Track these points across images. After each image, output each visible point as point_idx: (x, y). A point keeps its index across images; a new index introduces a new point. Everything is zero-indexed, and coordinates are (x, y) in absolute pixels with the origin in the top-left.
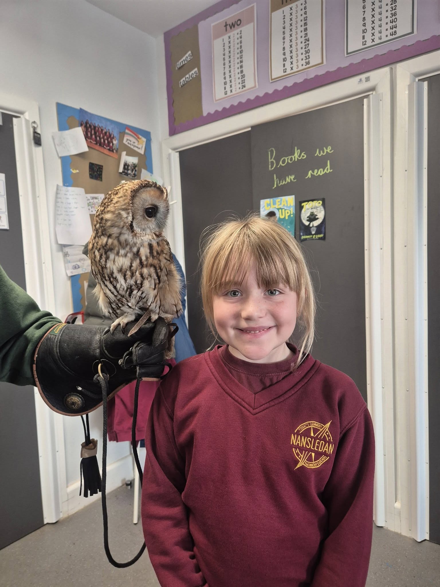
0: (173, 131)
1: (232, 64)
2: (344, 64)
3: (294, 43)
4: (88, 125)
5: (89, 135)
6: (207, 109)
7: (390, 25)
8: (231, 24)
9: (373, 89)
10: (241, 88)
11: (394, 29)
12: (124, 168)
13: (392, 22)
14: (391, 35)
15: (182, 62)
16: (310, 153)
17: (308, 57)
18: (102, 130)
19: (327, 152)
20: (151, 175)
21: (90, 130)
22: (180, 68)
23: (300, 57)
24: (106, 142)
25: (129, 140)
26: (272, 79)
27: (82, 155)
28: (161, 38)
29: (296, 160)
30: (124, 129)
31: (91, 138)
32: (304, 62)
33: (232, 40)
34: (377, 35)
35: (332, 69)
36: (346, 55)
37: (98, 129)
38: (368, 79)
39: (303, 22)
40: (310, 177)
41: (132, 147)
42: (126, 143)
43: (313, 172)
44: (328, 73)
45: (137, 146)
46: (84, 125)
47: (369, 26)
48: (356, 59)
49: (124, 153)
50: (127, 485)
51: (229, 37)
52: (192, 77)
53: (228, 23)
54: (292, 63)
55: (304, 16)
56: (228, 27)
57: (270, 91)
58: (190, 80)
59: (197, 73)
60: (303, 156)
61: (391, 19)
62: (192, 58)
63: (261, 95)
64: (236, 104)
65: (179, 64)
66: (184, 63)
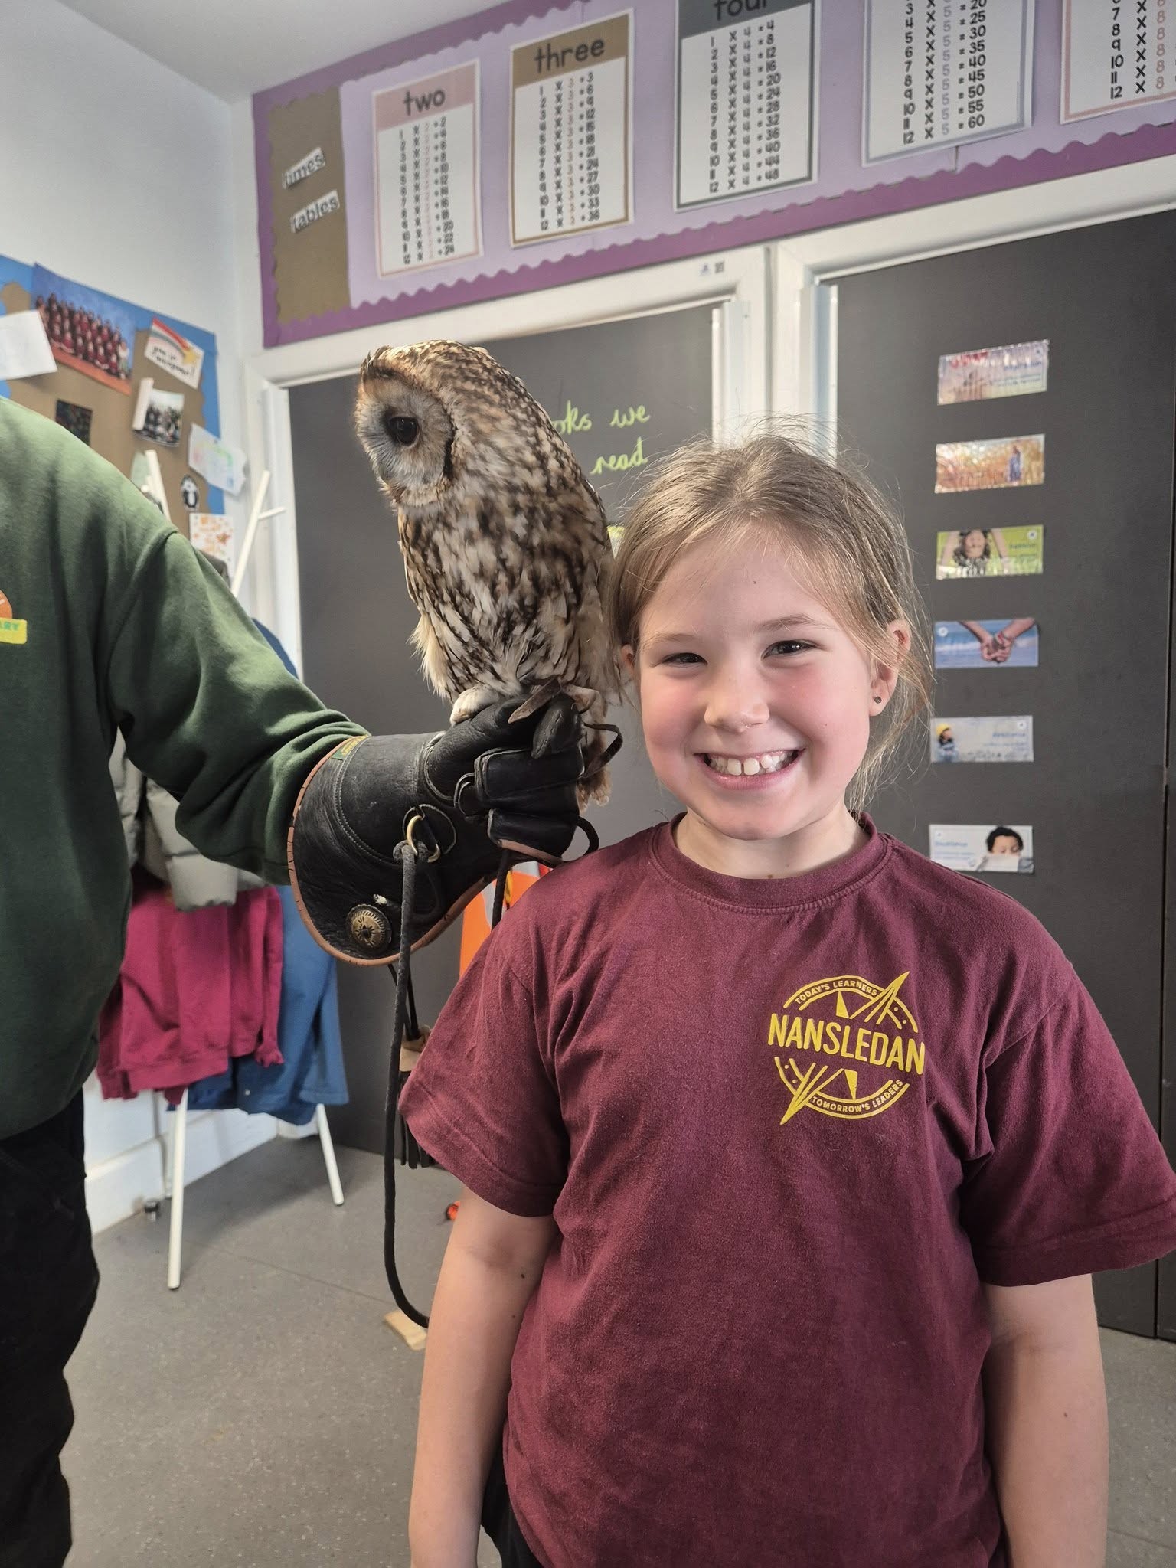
0: (274, 337)
1: (422, 192)
2: (673, 228)
3: (564, 165)
4: (55, 307)
5: (57, 330)
6: (361, 291)
7: (766, 155)
8: (420, 99)
9: (731, 290)
10: (444, 251)
11: (774, 166)
12: (148, 420)
13: (769, 149)
14: (769, 176)
15: (299, 171)
16: (601, 420)
17: (595, 202)
18: (90, 321)
19: (636, 420)
20: (216, 442)
21: (58, 318)
22: (292, 186)
23: (579, 200)
24: (101, 351)
25: (159, 349)
26: (515, 242)
27: (37, 381)
28: (246, 107)
29: (569, 431)
30: (146, 321)
31: (61, 339)
32: (586, 211)
33: (421, 135)
34: (740, 174)
35: (648, 235)
36: (675, 209)
37: (81, 317)
38: (720, 268)
39: (585, 121)
40: (600, 471)
41: (168, 369)
42: (153, 359)
43: (607, 461)
44: (637, 243)
45: (182, 367)
46: (43, 306)
47: (723, 151)
48: (698, 221)
49: (147, 384)
50: (148, 1210)
51: (416, 130)
52: (325, 210)
53: (412, 95)
54: (560, 210)
55: (587, 106)
56: (413, 105)
57: (513, 269)
58: (319, 218)
59: (335, 204)
60: (585, 425)
61: (768, 142)
62: (324, 164)
63: (491, 273)
64: (431, 287)
65: (291, 176)
66: (303, 176)
